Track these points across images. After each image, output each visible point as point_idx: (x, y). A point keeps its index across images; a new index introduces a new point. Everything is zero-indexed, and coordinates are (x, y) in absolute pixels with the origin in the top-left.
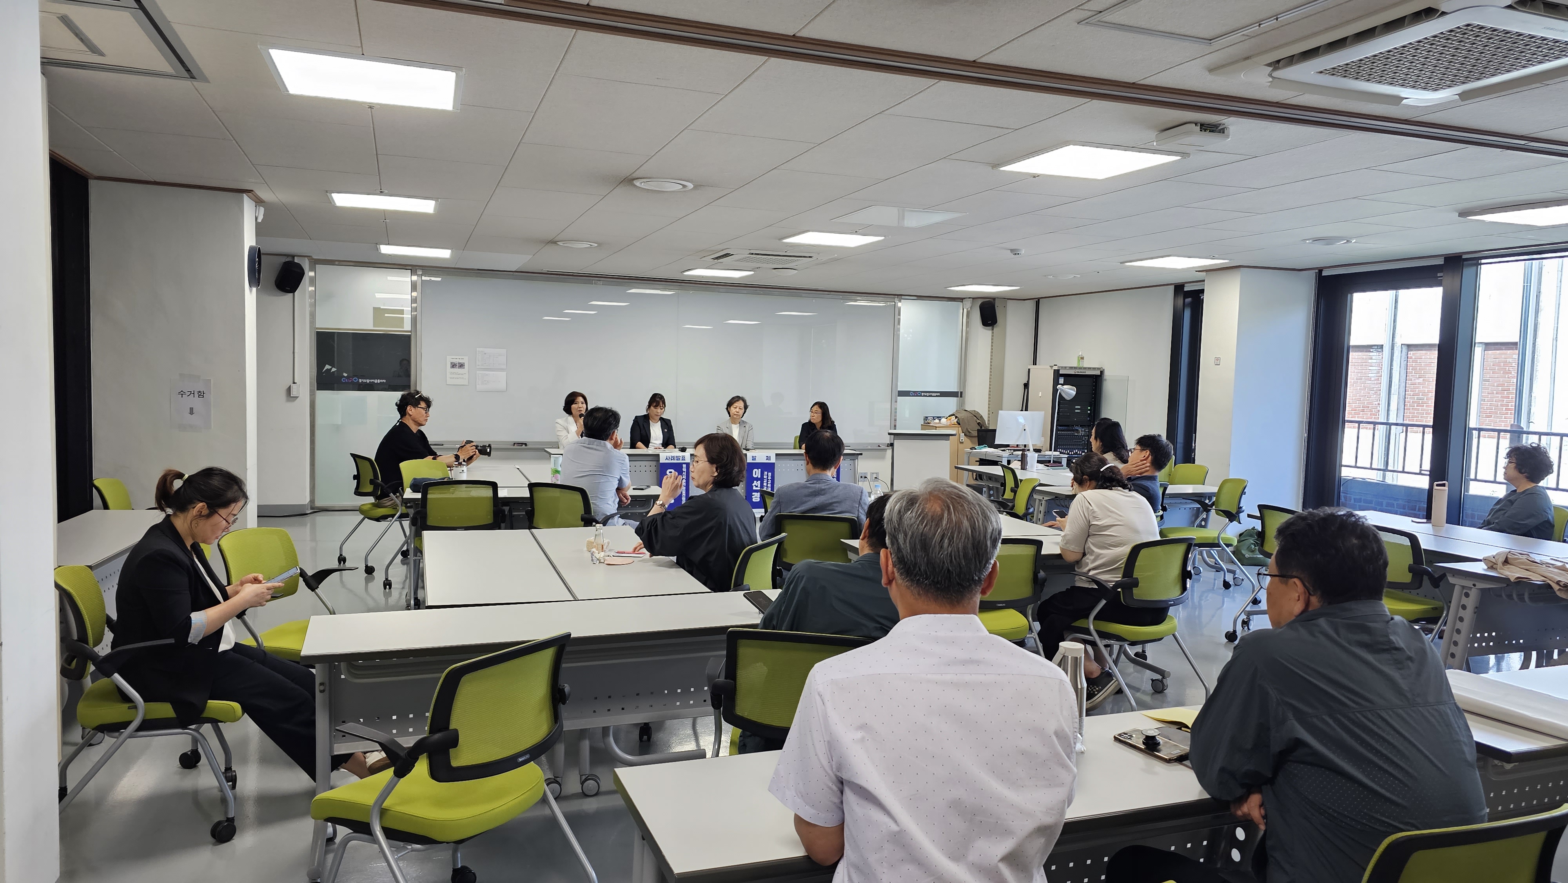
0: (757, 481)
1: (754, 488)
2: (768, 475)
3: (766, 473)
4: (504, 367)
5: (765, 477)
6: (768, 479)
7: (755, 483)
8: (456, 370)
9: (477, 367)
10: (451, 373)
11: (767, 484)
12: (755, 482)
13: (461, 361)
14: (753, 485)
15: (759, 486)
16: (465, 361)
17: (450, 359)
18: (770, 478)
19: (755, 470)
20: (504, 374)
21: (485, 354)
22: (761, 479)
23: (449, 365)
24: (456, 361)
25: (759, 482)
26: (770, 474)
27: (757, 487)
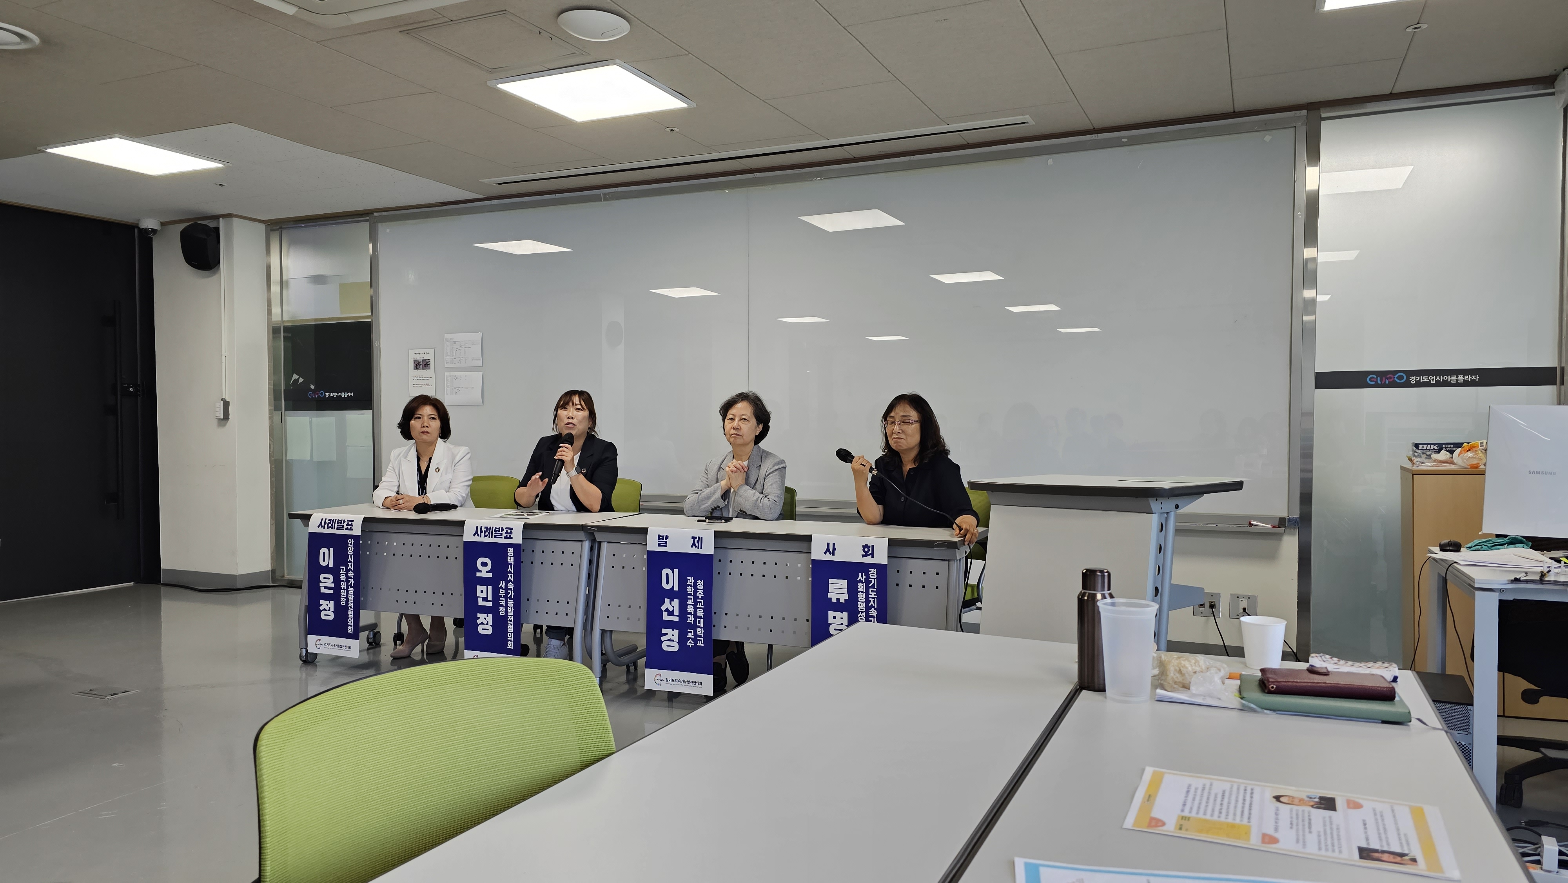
0: (672, 600)
1: (666, 617)
2: (696, 586)
3: (691, 580)
4: (480, 363)
5: (690, 590)
6: (696, 598)
7: (667, 604)
8: (421, 372)
9: (446, 366)
10: (415, 378)
11: (696, 609)
12: (667, 600)
13: (426, 357)
14: (663, 608)
15: (677, 612)
16: (430, 357)
17: (413, 356)
18: (700, 594)
19: (665, 571)
20: (477, 377)
21: (455, 342)
22: (681, 595)
23: (412, 365)
24: (419, 358)
25: (676, 601)
26: (701, 583)
27: (671, 613)
